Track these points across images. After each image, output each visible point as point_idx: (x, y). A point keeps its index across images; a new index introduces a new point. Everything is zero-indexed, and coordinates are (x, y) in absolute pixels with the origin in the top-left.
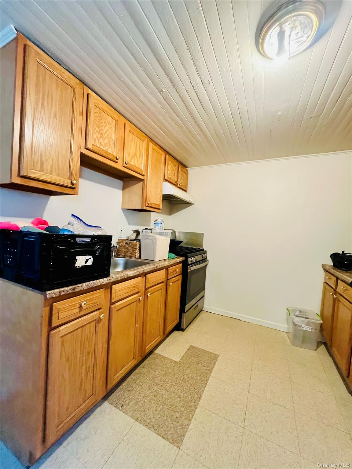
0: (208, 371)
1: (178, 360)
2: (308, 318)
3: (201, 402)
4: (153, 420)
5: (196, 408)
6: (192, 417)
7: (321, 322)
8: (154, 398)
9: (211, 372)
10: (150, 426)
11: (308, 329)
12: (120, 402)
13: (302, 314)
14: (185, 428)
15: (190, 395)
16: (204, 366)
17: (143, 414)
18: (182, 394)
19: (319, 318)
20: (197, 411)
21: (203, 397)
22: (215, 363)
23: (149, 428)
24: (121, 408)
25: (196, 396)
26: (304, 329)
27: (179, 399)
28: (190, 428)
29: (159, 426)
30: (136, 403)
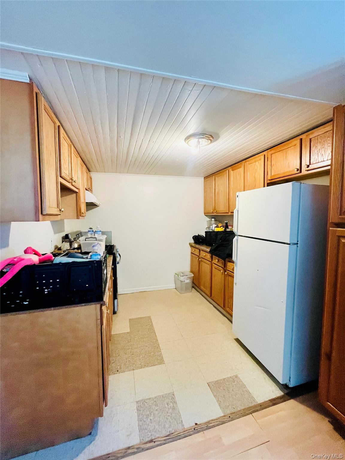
0: (150, 327)
1: (129, 331)
2: (187, 276)
3: (159, 341)
4: (142, 364)
5: (159, 345)
6: (160, 350)
7: (193, 275)
8: (133, 356)
9: (153, 326)
10: (143, 367)
11: (188, 282)
12: (114, 370)
13: (183, 274)
14: (161, 355)
15: (151, 342)
16: (147, 326)
17: (134, 366)
18: (147, 344)
19: (191, 274)
20: (160, 346)
21: (158, 339)
22: (151, 321)
23: (144, 368)
24: (118, 373)
25: (155, 341)
26: (186, 282)
27: (147, 347)
28: (163, 354)
29: (148, 363)
30: (125, 364)
